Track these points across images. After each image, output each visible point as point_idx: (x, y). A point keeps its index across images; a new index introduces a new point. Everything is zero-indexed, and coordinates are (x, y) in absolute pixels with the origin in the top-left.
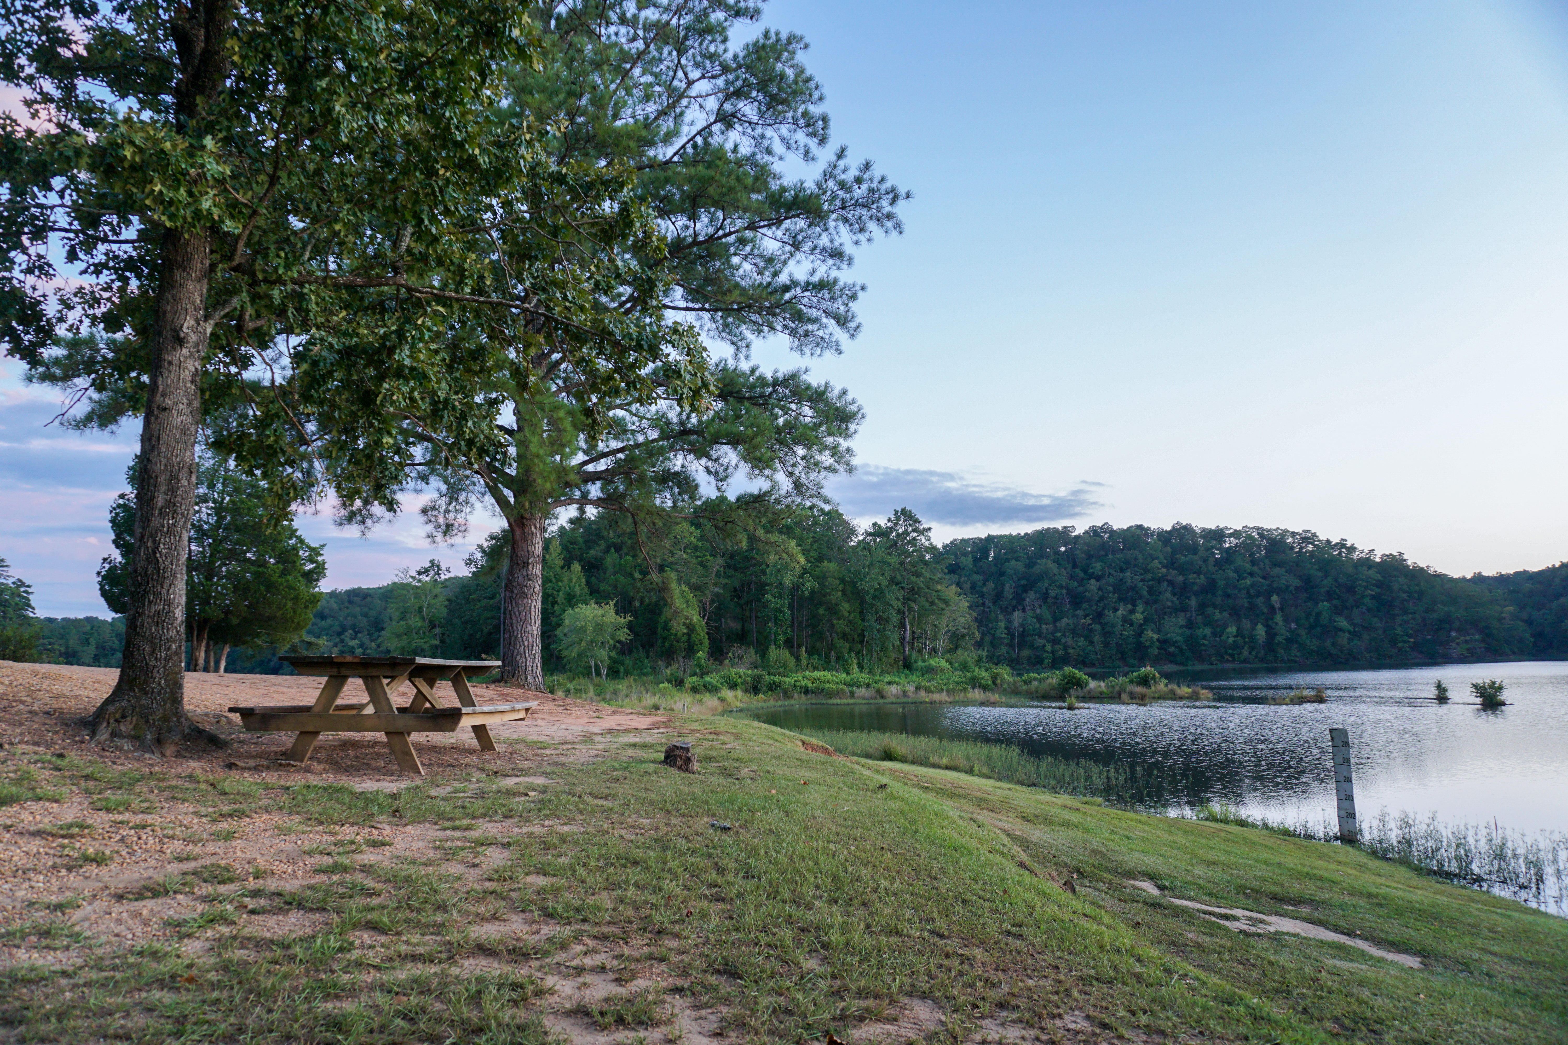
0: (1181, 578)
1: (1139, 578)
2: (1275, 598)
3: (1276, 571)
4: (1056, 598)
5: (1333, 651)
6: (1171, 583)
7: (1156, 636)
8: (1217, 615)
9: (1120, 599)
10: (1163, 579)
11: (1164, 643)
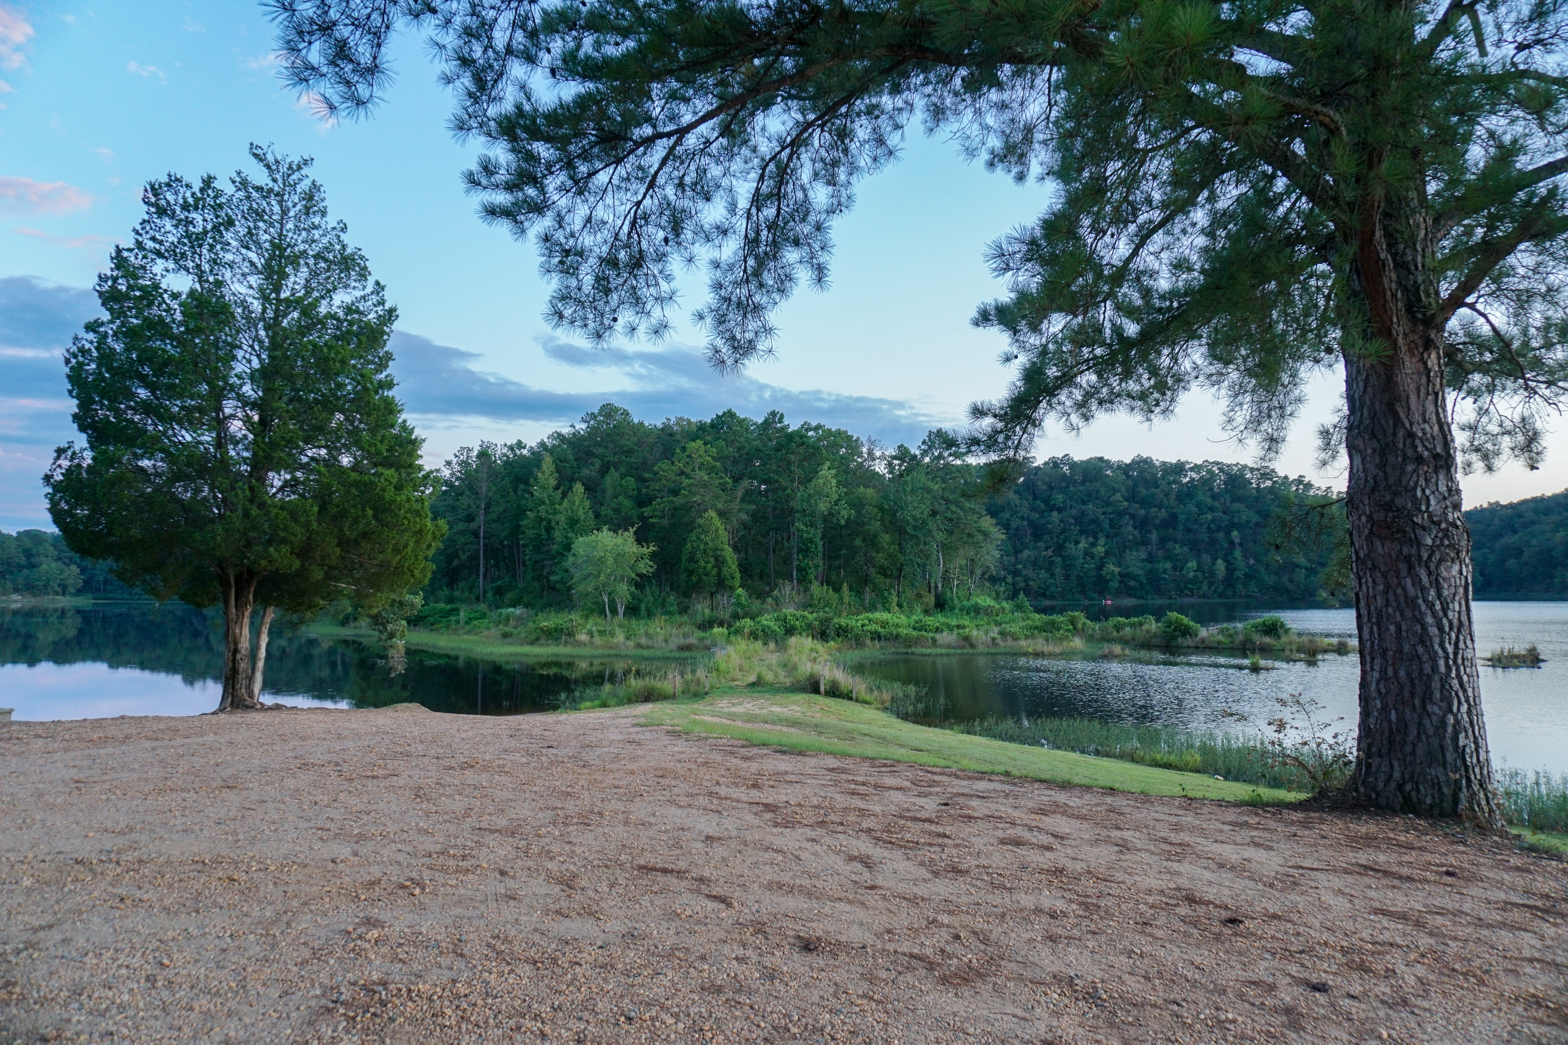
0: (1143, 512)
1: (1100, 511)
2: (1235, 533)
3: (1236, 506)
4: (1017, 529)
5: (1291, 587)
6: (1132, 516)
7: (1117, 570)
8: (1178, 549)
9: (1082, 532)
10: (1125, 512)
11: (1125, 576)
